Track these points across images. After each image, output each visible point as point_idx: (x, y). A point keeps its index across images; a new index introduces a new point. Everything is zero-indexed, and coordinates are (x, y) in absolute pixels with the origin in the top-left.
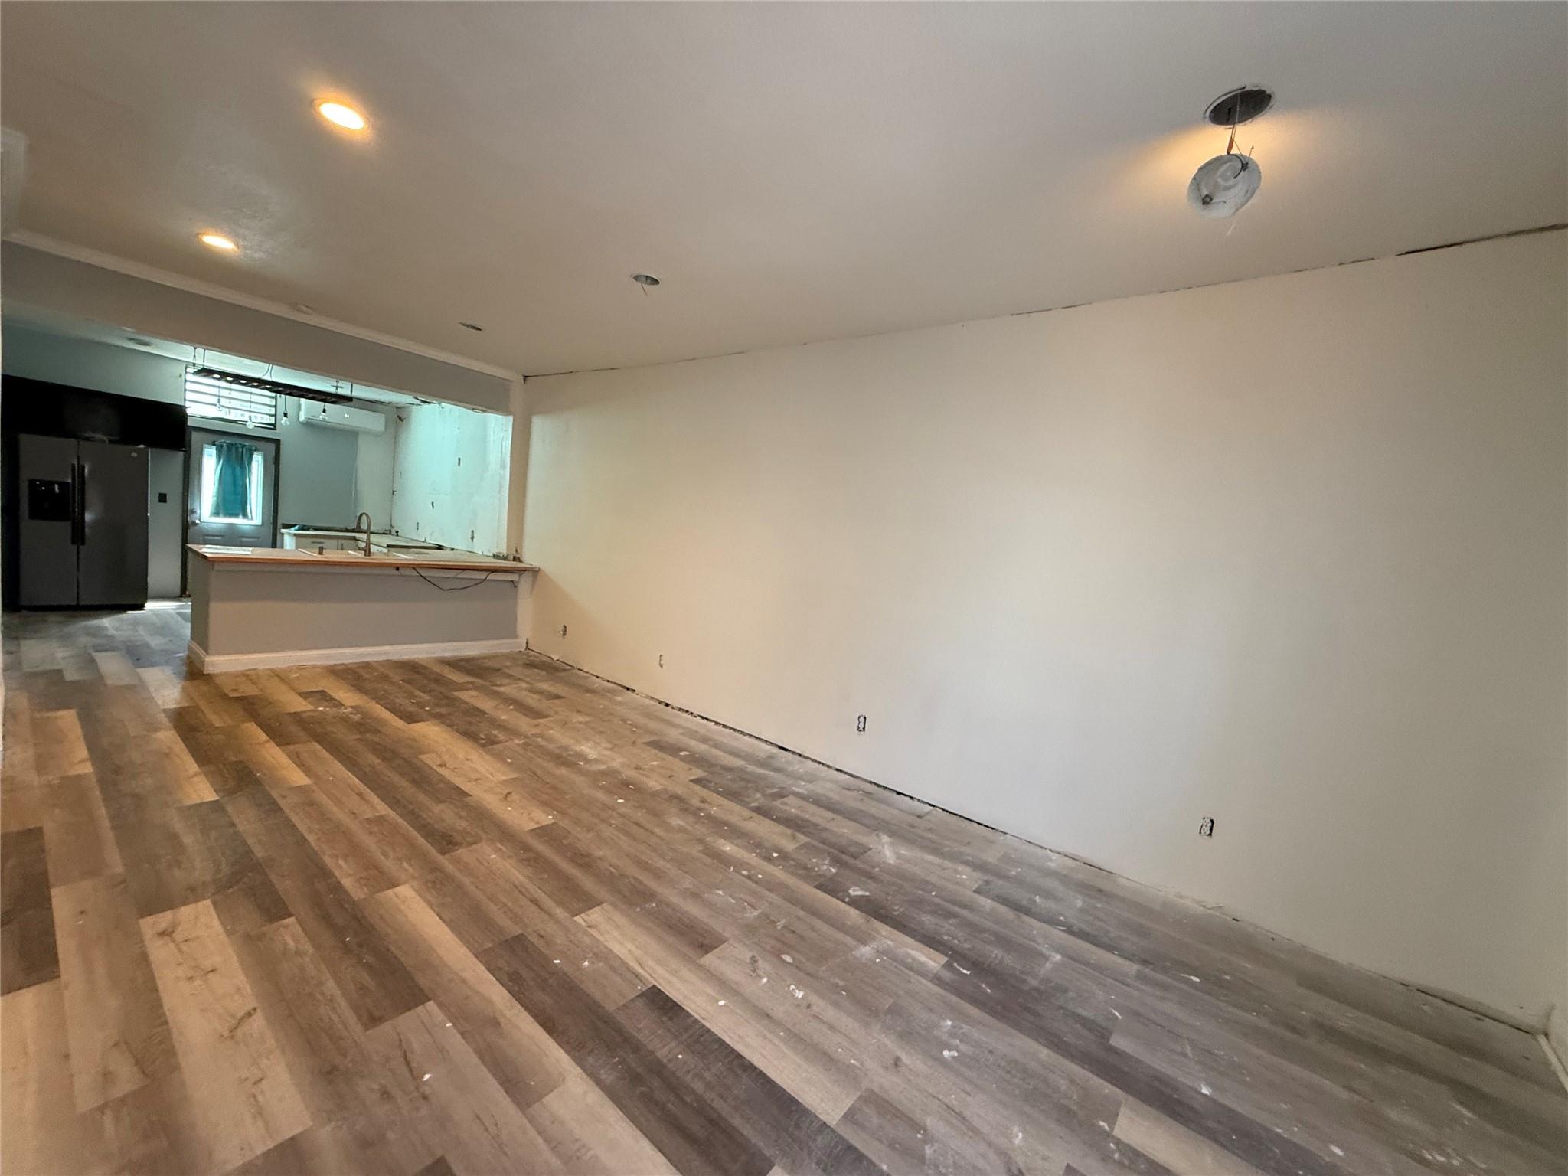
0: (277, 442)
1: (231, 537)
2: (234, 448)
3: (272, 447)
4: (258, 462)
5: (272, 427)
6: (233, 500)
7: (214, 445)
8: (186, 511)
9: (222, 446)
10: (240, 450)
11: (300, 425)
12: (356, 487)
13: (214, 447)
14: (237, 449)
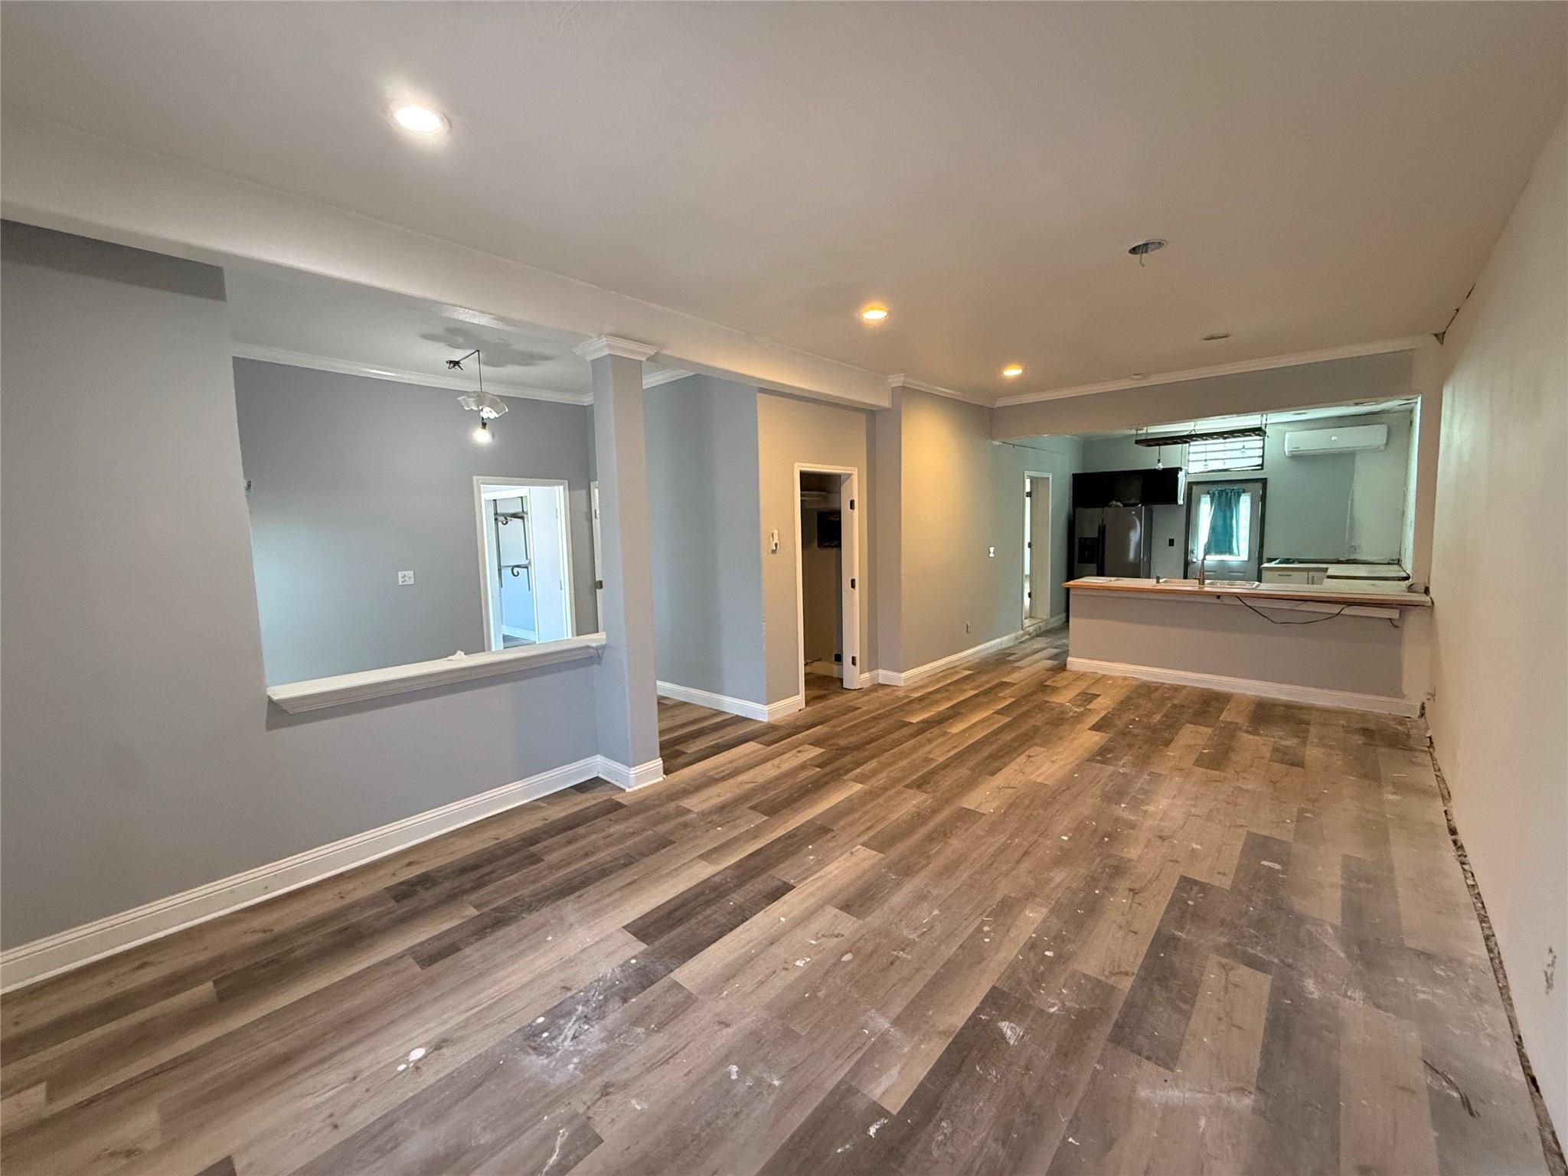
0: (1264, 482)
1: (1224, 573)
2: (1224, 494)
3: (1259, 485)
4: (1245, 504)
5: (1259, 467)
6: (1221, 540)
7: (1208, 493)
8: (1187, 552)
9: (1214, 494)
10: (1229, 494)
11: (1287, 460)
12: (1351, 511)
13: (1209, 496)
14: (1227, 494)
